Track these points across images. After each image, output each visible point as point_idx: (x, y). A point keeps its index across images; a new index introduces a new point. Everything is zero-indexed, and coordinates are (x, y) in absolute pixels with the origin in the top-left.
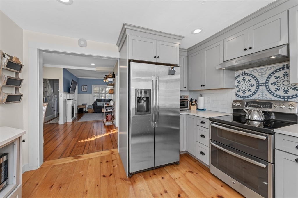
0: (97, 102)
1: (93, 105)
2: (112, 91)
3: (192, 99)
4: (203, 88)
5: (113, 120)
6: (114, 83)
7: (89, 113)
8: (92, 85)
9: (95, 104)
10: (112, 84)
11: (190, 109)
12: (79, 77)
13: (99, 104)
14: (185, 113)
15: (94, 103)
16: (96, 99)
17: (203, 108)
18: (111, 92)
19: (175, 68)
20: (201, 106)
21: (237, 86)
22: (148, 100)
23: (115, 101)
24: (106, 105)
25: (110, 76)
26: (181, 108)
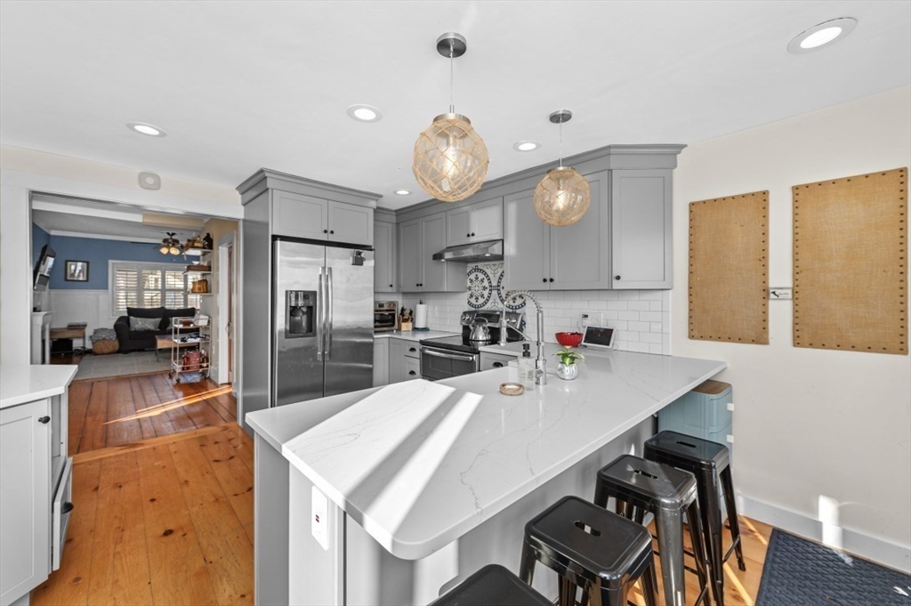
0: (132, 318)
1: (115, 326)
2: (205, 287)
3: (403, 310)
4: (420, 289)
5: (207, 366)
6: (209, 263)
7: (96, 354)
8: (111, 262)
9: (125, 324)
10: (199, 265)
11: (399, 329)
12: (53, 233)
13: (139, 324)
14: (387, 335)
15: (119, 323)
16: (128, 308)
17: (423, 327)
18: (199, 289)
19: (365, 254)
20: (420, 323)
21: (470, 288)
22: (311, 311)
23: (212, 315)
24: (181, 326)
25: (196, 244)
26: (375, 327)
